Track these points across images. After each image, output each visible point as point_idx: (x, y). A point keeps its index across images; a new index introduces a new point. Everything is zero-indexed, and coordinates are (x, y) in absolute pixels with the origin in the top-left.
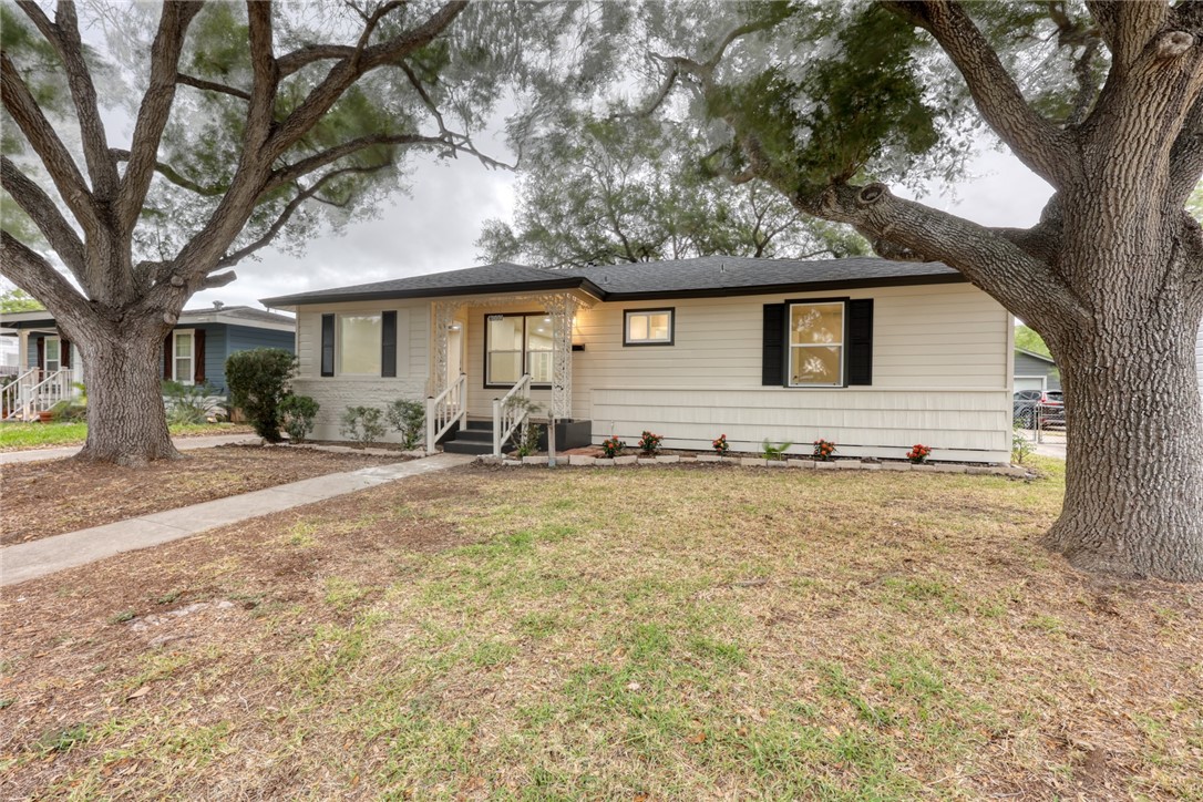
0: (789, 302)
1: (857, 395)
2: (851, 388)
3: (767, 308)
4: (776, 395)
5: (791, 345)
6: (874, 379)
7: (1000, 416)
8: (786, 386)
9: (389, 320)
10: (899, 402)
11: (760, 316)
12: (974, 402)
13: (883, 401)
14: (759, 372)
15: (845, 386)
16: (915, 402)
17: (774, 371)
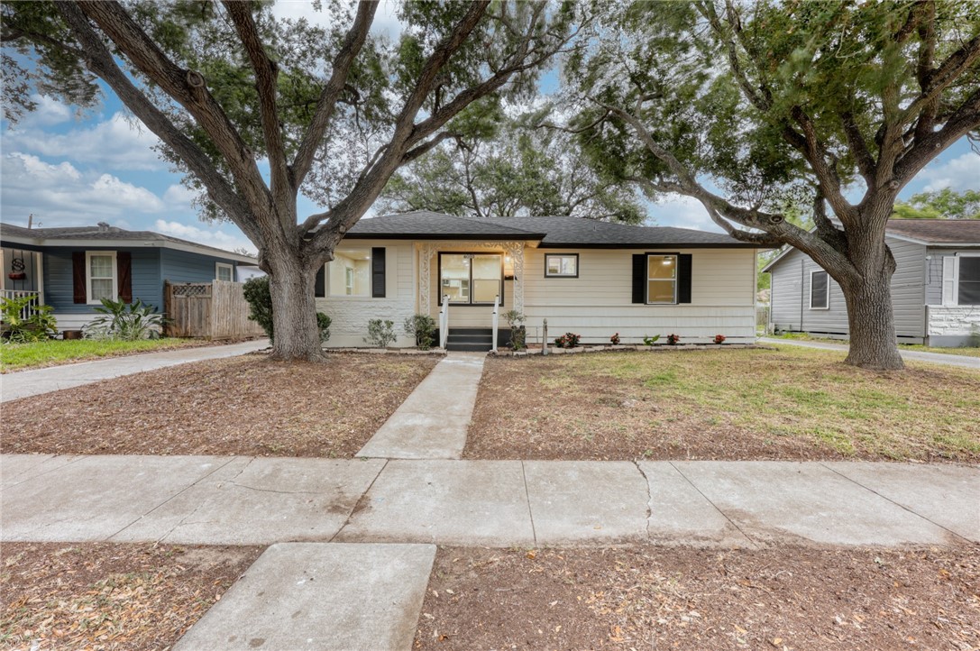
0: (647, 254)
1: (683, 309)
2: (681, 304)
3: (635, 257)
4: (640, 309)
5: (649, 279)
6: (692, 300)
7: (751, 319)
8: (646, 303)
9: (379, 254)
10: (704, 312)
11: (630, 261)
12: (739, 312)
13: (696, 312)
14: (630, 295)
15: (678, 303)
16: (713, 312)
17: (639, 296)
